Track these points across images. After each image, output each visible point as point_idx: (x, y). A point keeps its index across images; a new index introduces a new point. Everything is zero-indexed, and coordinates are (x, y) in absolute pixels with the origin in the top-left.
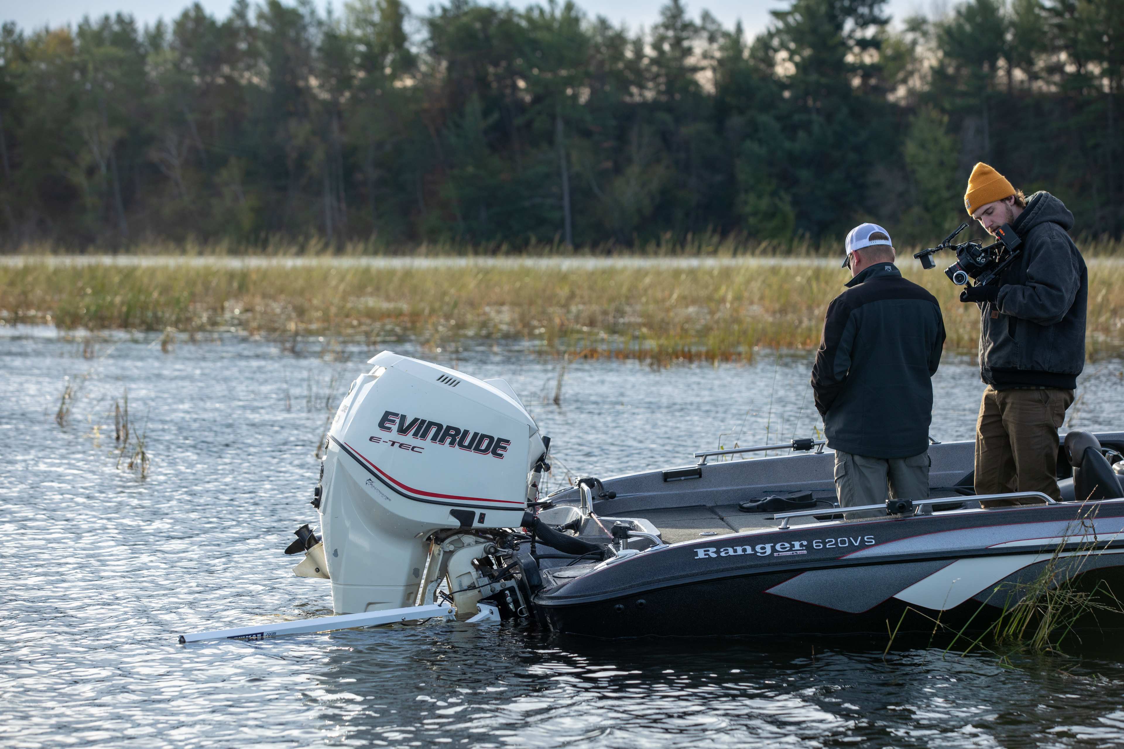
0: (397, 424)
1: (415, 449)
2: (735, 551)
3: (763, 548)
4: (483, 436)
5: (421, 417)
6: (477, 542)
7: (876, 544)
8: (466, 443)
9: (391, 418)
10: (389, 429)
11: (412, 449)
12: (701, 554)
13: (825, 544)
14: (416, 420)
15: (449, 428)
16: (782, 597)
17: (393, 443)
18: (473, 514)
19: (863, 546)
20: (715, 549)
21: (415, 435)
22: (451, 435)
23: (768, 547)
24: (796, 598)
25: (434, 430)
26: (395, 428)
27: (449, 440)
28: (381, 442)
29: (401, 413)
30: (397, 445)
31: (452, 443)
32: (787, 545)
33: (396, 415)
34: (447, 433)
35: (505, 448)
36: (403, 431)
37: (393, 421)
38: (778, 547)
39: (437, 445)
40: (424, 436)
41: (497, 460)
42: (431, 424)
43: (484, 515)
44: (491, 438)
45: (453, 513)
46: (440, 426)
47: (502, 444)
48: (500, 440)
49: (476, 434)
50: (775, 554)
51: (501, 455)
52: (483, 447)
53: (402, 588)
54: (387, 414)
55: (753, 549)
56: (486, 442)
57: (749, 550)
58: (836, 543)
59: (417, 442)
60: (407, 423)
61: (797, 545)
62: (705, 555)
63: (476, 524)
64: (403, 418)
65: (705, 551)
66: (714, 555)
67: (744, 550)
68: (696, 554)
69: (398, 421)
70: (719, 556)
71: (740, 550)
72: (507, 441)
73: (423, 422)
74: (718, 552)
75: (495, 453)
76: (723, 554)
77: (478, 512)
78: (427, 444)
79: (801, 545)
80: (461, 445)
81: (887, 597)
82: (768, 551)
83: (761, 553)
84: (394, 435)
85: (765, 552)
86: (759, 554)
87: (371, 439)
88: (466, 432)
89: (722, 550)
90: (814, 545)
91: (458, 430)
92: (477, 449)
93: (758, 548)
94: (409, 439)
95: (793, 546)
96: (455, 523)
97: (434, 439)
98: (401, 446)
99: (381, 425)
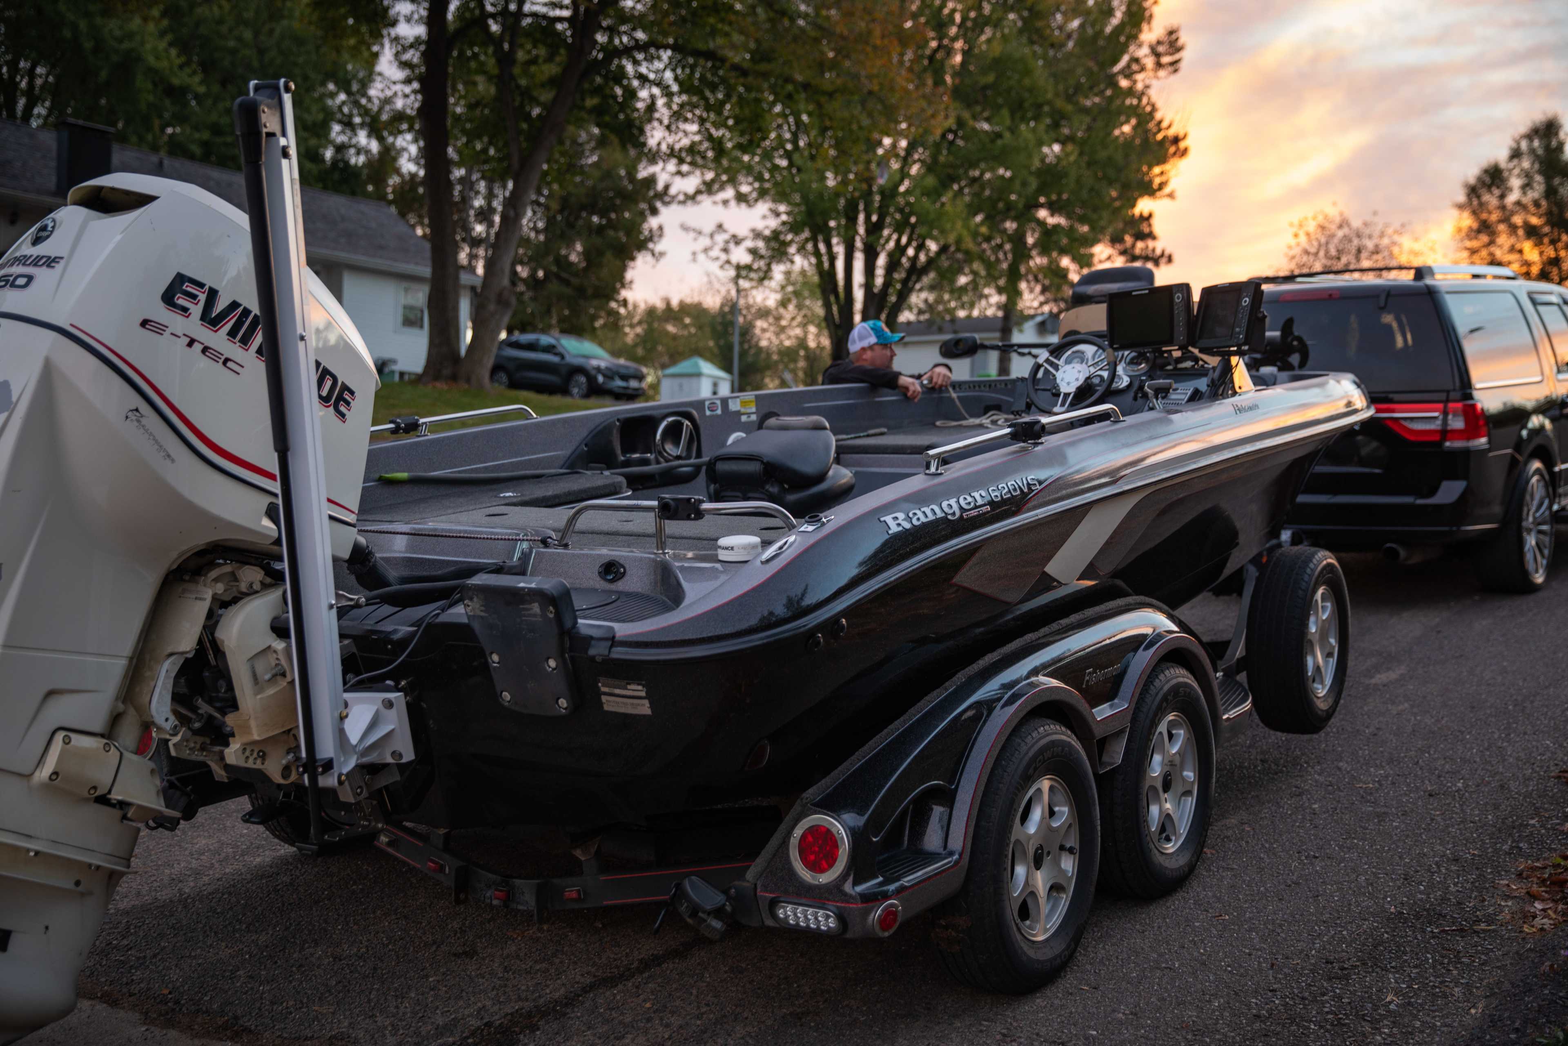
0: (202, 304)
1: (229, 364)
4: (325, 372)
5: (245, 302)
9: (188, 287)
10: (185, 310)
11: (225, 363)
14: (232, 305)
17: (191, 343)
21: (232, 333)
26: (196, 310)
28: (167, 334)
29: (209, 283)
30: (198, 347)
33: (201, 285)
35: (350, 404)
36: (210, 319)
37: (193, 296)
40: (246, 341)
41: (338, 422)
42: (258, 321)
44: (334, 379)
45: (270, 510)
47: (347, 392)
48: (345, 387)
49: (318, 363)
51: (343, 415)
52: (324, 392)
54: (180, 279)
56: (327, 385)
59: (234, 350)
60: (221, 305)
69: (202, 297)
72: (353, 392)
73: (247, 311)
75: (337, 408)
78: (247, 357)
84: (193, 325)
87: (144, 323)
92: (317, 393)
94: (219, 339)
96: (271, 531)
97: (261, 352)
98: (205, 350)
99: (168, 298)
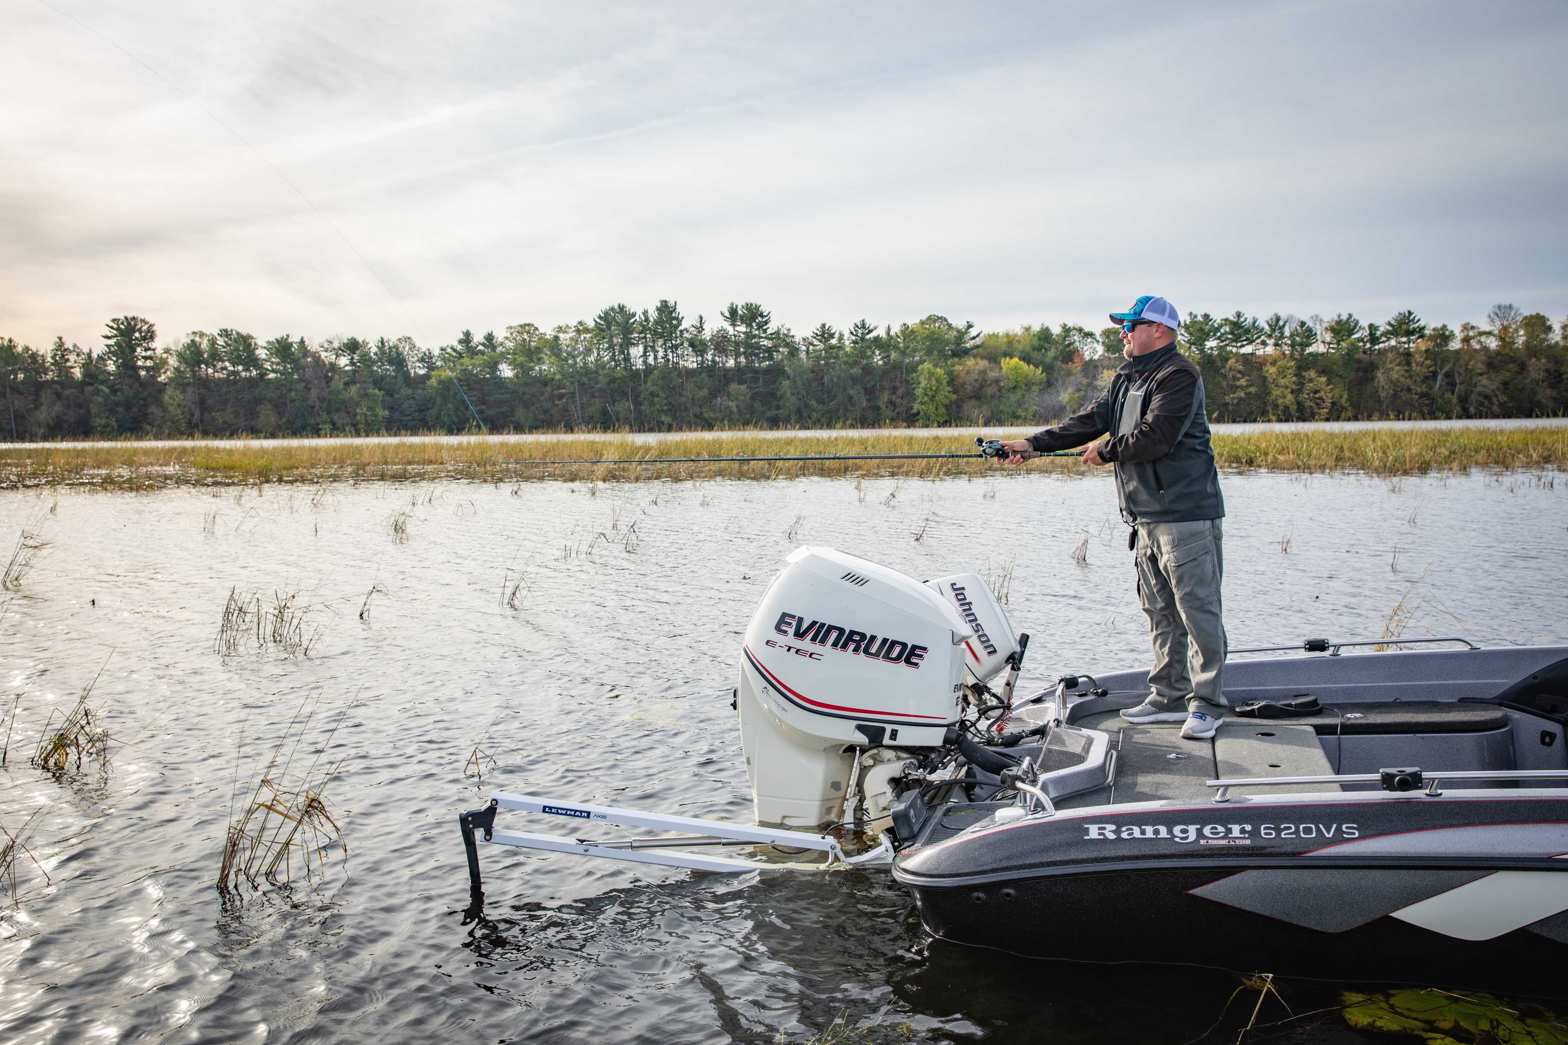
0: (794, 628)
1: (813, 656)
2: (1143, 832)
3: (1184, 831)
4: (894, 643)
5: (821, 620)
6: (899, 758)
7: (1361, 838)
8: (873, 650)
9: (787, 620)
10: (785, 632)
11: (811, 656)
12: (1094, 832)
13: (1278, 831)
14: (814, 623)
15: (852, 633)
16: (1212, 901)
17: (789, 649)
18: (884, 729)
19: (1339, 839)
20: (1113, 827)
21: (814, 639)
22: (854, 641)
23: (1192, 829)
24: (1236, 904)
25: (834, 635)
26: (791, 631)
27: (852, 646)
28: (777, 647)
29: (798, 615)
30: (793, 651)
31: (856, 650)
32: (1221, 829)
33: (793, 617)
34: (849, 639)
35: (921, 656)
36: (799, 635)
37: (790, 624)
38: (1207, 831)
39: (839, 652)
40: (823, 642)
41: (911, 670)
42: (831, 628)
43: (897, 731)
44: (904, 645)
45: (860, 728)
46: (841, 631)
47: (918, 652)
48: (915, 647)
49: (885, 640)
50: (1202, 842)
51: (916, 664)
52: (894, 654)
53: (817, 803)
54: (784, 615)
55: (1170, 831)
56: (897, 650)
57: (1163, 832)
58: (1297, 831)
59: (816, 648)
60: (805, 626)
61: (1236, 830)
62: (1100, 834)
63: (886, 741)
64: (801, 620)
65: (1100, 829)
66: (1112, 836)
67: (1156, 832)
68: (1087, 831)
69: (794, 623)
70: (1119, 839)
71: (1149, 831)
72: (925, 649)
73: (822, 625)
74: (1117, 832)
75: (908, 661)
76: (1124, 835)
77: (889, 728)
78: (827, 650)
79: (1243, 831)
80: (867, 652)
81: (1379, 915)
82: (1192, 836)
83: (1182, 838)
84: (790, 639)
85: (1187, 838)
86: (1177, 840)
87: (768, 642)
88: (873, 638)
89: (1124, 829)
90: (1263, 832)
91: (863, 636)
92: (887, 657)
93: (1177, 830)
94: (806, 644)
95: (1229, 831)
96: (862, 739)
97: (835, 644)
98: (797, 651)
99: (778, 628)
